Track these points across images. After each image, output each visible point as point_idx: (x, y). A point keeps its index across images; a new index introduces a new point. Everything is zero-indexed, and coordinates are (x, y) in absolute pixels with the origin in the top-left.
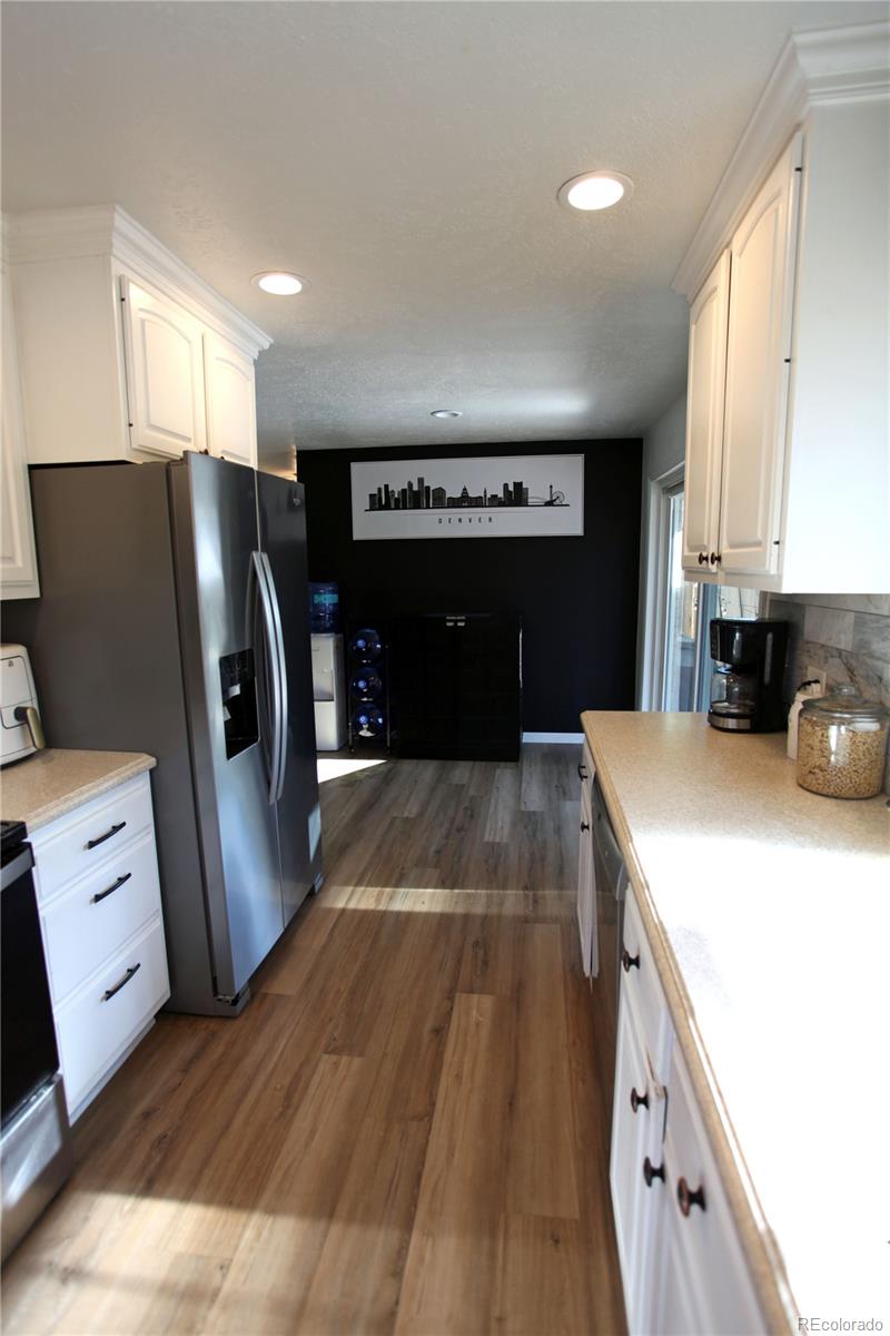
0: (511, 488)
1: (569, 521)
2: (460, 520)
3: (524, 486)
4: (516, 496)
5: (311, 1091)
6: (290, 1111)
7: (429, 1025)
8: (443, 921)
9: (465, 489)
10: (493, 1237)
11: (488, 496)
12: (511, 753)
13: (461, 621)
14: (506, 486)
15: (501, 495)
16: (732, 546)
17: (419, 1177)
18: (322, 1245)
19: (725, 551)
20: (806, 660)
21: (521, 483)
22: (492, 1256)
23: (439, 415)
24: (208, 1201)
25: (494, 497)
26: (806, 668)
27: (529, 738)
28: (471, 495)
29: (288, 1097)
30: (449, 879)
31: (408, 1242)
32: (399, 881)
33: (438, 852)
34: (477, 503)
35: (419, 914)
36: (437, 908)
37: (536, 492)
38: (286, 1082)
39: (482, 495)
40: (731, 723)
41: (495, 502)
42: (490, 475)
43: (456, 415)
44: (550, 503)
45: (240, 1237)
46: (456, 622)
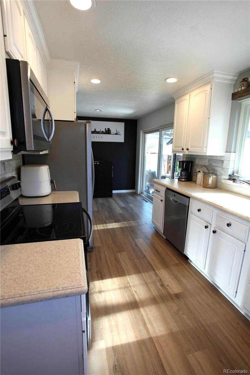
0: (107, 130)
1: (120, 139)
2: (94, 137)
3: (110, 129)
4: (108, 132)
5: (120, 259)
6: (119, 262)
7: (134, 245)
8: (121, 228)
9: (95, 129)
10: (168, 268)
11: (101, 131)
12: (111, 195)
13: (98, 163)
14: (106, 129)
15: (104, 131)
16: (191, 147)
17: (151, 265)
18: (142, 276)
19: (189, 148)
20: (196, 168)
21: (109, 129)
22: (170, 270)
23: (97, 111)
24: (116, 277)
25: (103, 131)
26: (196, 169)
27: (114, 192)
28: (97, 131)
29: (116, 260)
30: (117, 221)
31: (156, 272)
32: (106, 223)
33: (109, 216)
34: (98, 133)
35: (115, 228)
36: (118, 226)
37: (113, 131)
38: (114, 258)
39: (100, 131)
40: (183, 180)
41: (103, 133)
42: (102, 126)
43: (101, 111)
44: (116, 134)
45: (127, 279)
46: (97, 163)
